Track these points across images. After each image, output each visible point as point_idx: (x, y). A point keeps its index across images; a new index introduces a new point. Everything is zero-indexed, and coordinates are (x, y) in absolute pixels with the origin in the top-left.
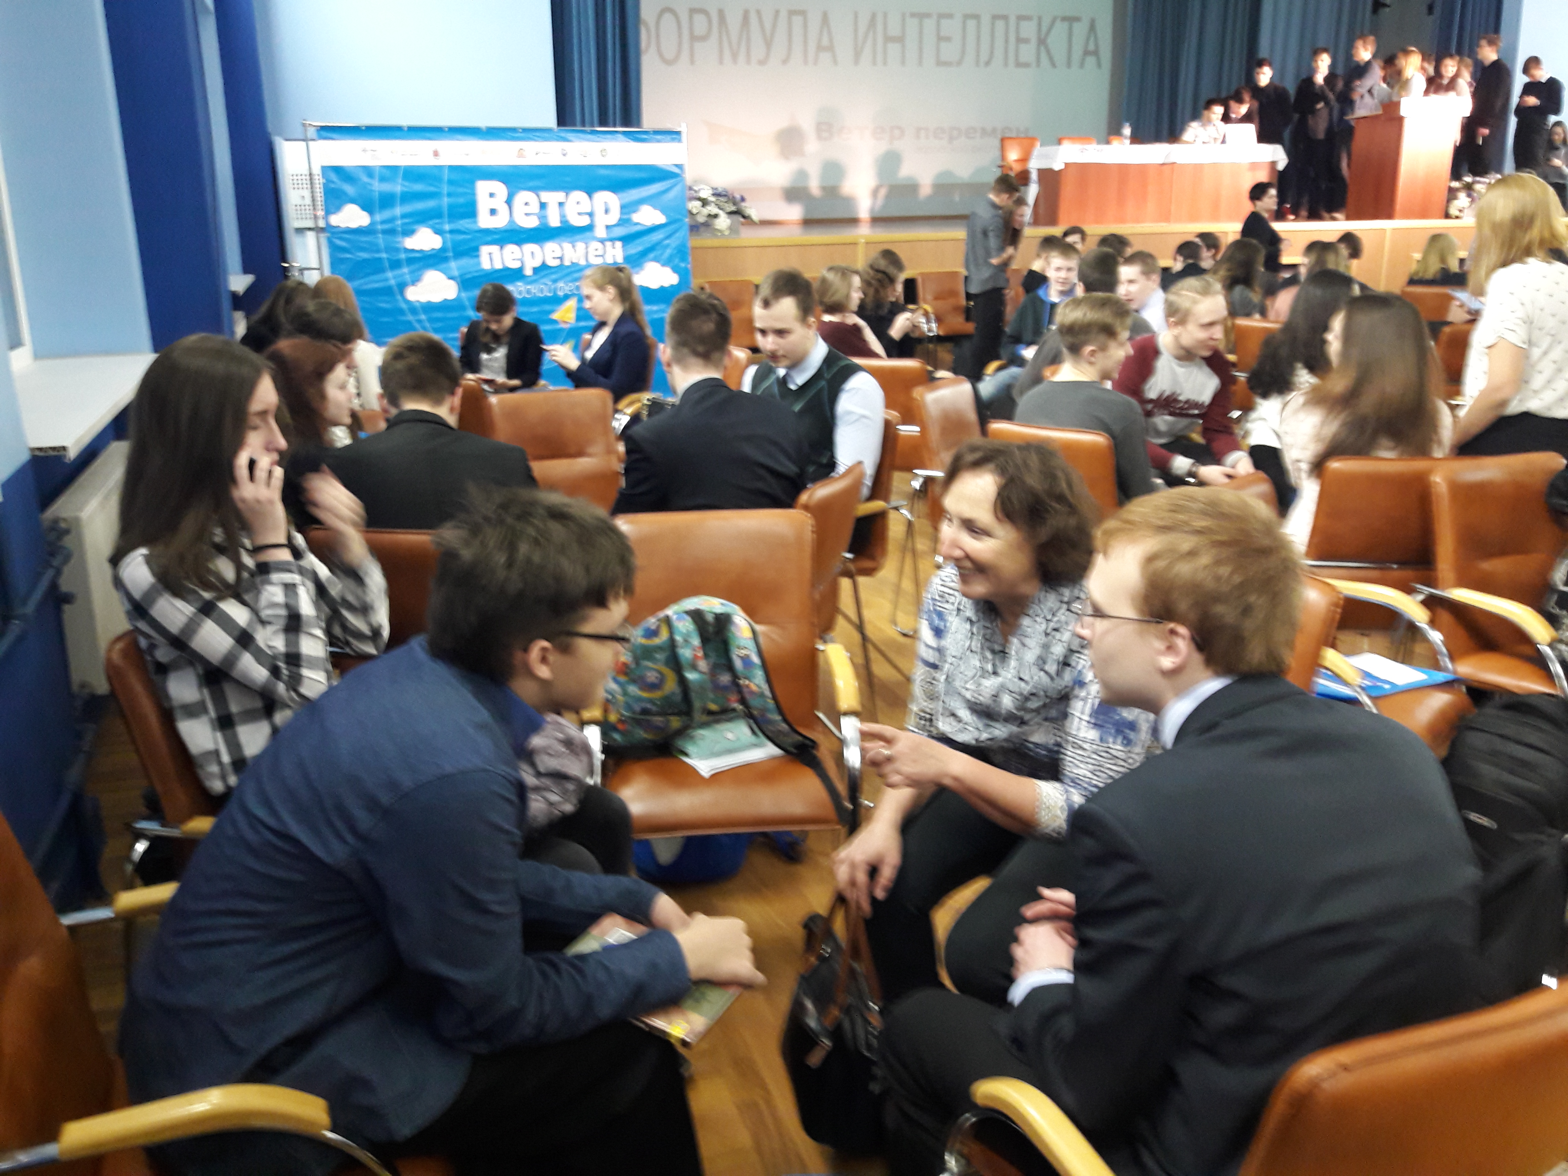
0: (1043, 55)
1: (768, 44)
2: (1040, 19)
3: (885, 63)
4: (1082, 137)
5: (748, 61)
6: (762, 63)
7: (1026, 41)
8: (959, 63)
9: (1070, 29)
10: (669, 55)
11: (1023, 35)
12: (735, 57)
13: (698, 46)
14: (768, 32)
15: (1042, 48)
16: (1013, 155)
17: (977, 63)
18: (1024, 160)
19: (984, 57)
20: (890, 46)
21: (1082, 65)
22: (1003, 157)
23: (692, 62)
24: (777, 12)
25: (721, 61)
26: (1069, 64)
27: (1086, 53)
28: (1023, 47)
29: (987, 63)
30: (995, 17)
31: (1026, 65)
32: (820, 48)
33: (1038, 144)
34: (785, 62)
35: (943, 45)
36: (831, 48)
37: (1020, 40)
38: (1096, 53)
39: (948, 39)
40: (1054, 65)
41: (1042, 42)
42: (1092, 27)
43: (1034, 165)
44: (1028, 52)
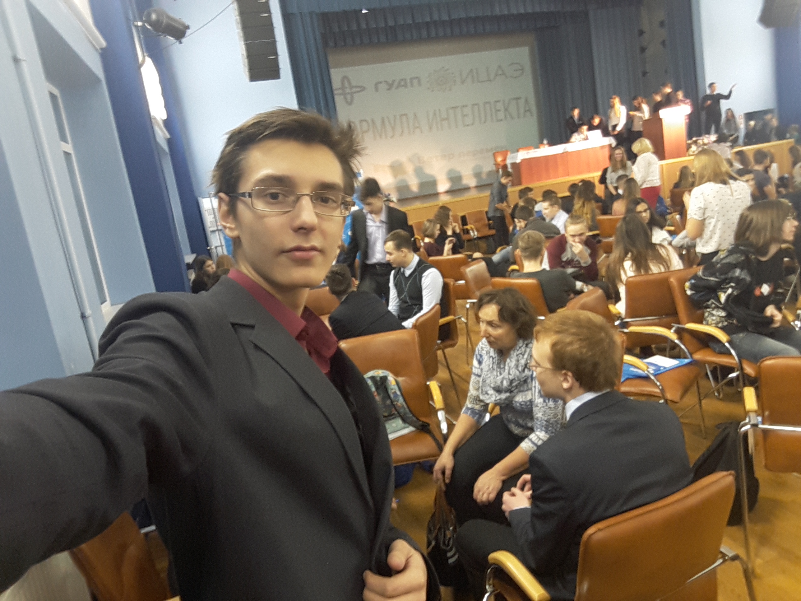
0: (508, 115)
1: (393, 129)
2: (504, 101)
3: (442, 129)
4: (527, 147)
5: (386, 137)
6: (392, 137)
7: (499, 111)
8: (473, 124)
9: (517, 104)
11: (498, 108)
12: (381, 136)
13: (365, 135)
14: (393, 124)
15: (507, 112)
16: (499, 159)
17: (480, 123)
18: (504, 160)
19: (483, 120)
20: (443, 122)
21: (524, 116)
22: (495, 160)
24: (395, 116)
26: (519, 117)
27: (526, 111)
28: (499, 113)
29: (485, 122)
30: (485, 103)
31: (501, 120)
32: (415, 128)
33: (509, 153)
34: (401, 135)
35: (465, 118)
36: (419, 127)
37: (497, 111)
38: (529, 110)
39: (466, 115)
40: (513, 118)
41: (506, 110)
42: (526, 101)
43: (509, 162)
44: (501, 115)
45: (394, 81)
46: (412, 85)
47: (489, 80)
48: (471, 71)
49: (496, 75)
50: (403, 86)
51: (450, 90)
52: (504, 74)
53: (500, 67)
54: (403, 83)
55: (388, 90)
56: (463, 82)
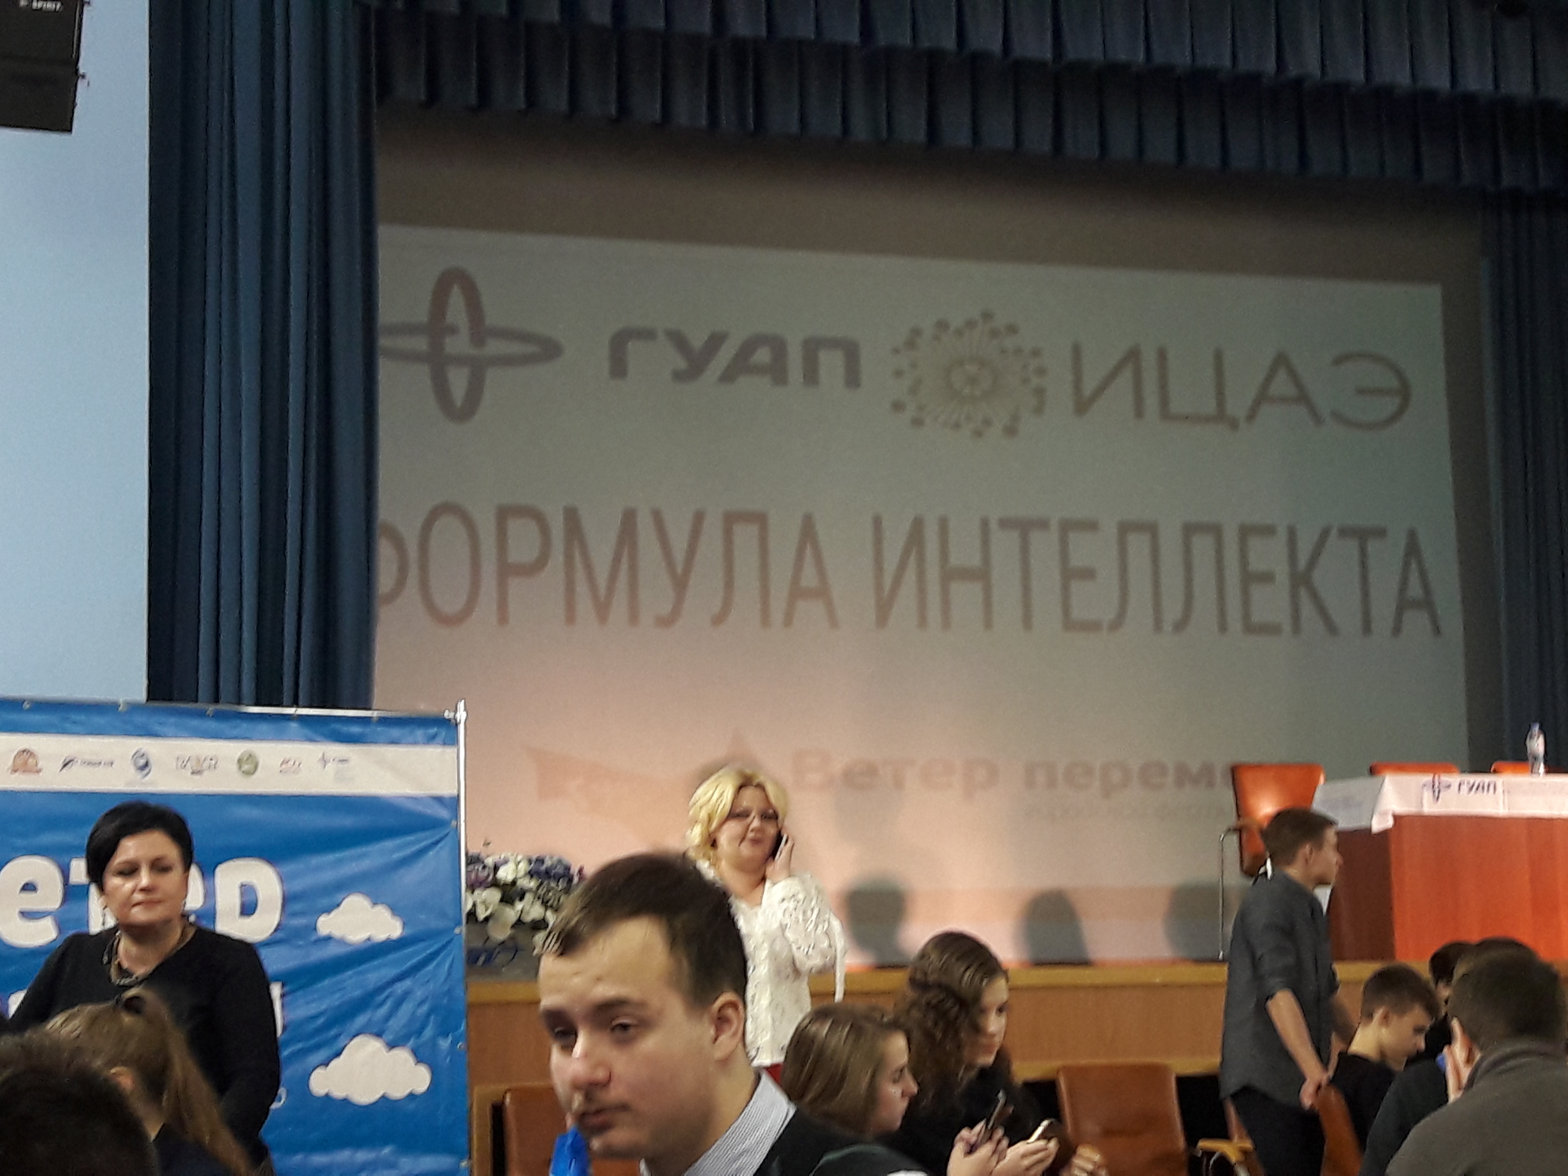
0: (1307, 609)
1: (680, 584)
2: (1292, 534)
3: (946, 623)
5: (634, 617)
6: (666, 622)
7: (1267, 578)
8: (1117, 624)
9: (1363, 554)
10: (449, 604)
11: (1257, 564)
12: (602, 610)
13: (515, 585)
14: (679, 556)
15: (1303, 592)
17: (1157, 626)
19: (1172, 611)
20: (957, 588)
21: (1397, 630)
22: (1241, 808)
23: (503, 617)
24: (699, 518)
25: (571, 617)
26: (1368, 629)
27: (1403, 604)
28: (1257, 592)
29: (1180, 626)
30: (1190, 530)
31: (1270, 629)
32: (796, 592)
33: (1323, 781)
34: (718, 620)
35: (1076, 586)
36: (822, 592)
37: (1249, 578)
38: (1426, 603)
39: (1088, 574)
40: (1332, 629)
41: (1301, 580)
42: (1413, 550)
44: (1271, 602)
45: (716, 341)
46: (811, 376)
47: (1221, 416)
48: (1133, 356)
49: (1262, 398)
50: (759, 370)
51: (1011, 431)
52: (1303, 397)
53: (1281, 361)
54: (762, 356)
55: (678, 376)
56: (1082, 406)
